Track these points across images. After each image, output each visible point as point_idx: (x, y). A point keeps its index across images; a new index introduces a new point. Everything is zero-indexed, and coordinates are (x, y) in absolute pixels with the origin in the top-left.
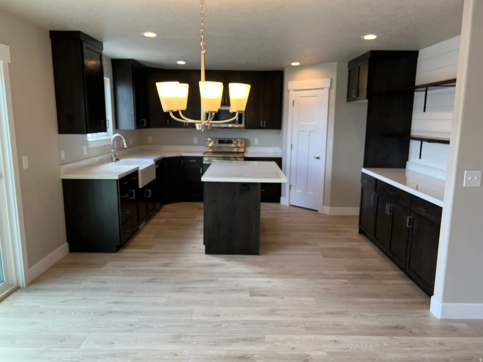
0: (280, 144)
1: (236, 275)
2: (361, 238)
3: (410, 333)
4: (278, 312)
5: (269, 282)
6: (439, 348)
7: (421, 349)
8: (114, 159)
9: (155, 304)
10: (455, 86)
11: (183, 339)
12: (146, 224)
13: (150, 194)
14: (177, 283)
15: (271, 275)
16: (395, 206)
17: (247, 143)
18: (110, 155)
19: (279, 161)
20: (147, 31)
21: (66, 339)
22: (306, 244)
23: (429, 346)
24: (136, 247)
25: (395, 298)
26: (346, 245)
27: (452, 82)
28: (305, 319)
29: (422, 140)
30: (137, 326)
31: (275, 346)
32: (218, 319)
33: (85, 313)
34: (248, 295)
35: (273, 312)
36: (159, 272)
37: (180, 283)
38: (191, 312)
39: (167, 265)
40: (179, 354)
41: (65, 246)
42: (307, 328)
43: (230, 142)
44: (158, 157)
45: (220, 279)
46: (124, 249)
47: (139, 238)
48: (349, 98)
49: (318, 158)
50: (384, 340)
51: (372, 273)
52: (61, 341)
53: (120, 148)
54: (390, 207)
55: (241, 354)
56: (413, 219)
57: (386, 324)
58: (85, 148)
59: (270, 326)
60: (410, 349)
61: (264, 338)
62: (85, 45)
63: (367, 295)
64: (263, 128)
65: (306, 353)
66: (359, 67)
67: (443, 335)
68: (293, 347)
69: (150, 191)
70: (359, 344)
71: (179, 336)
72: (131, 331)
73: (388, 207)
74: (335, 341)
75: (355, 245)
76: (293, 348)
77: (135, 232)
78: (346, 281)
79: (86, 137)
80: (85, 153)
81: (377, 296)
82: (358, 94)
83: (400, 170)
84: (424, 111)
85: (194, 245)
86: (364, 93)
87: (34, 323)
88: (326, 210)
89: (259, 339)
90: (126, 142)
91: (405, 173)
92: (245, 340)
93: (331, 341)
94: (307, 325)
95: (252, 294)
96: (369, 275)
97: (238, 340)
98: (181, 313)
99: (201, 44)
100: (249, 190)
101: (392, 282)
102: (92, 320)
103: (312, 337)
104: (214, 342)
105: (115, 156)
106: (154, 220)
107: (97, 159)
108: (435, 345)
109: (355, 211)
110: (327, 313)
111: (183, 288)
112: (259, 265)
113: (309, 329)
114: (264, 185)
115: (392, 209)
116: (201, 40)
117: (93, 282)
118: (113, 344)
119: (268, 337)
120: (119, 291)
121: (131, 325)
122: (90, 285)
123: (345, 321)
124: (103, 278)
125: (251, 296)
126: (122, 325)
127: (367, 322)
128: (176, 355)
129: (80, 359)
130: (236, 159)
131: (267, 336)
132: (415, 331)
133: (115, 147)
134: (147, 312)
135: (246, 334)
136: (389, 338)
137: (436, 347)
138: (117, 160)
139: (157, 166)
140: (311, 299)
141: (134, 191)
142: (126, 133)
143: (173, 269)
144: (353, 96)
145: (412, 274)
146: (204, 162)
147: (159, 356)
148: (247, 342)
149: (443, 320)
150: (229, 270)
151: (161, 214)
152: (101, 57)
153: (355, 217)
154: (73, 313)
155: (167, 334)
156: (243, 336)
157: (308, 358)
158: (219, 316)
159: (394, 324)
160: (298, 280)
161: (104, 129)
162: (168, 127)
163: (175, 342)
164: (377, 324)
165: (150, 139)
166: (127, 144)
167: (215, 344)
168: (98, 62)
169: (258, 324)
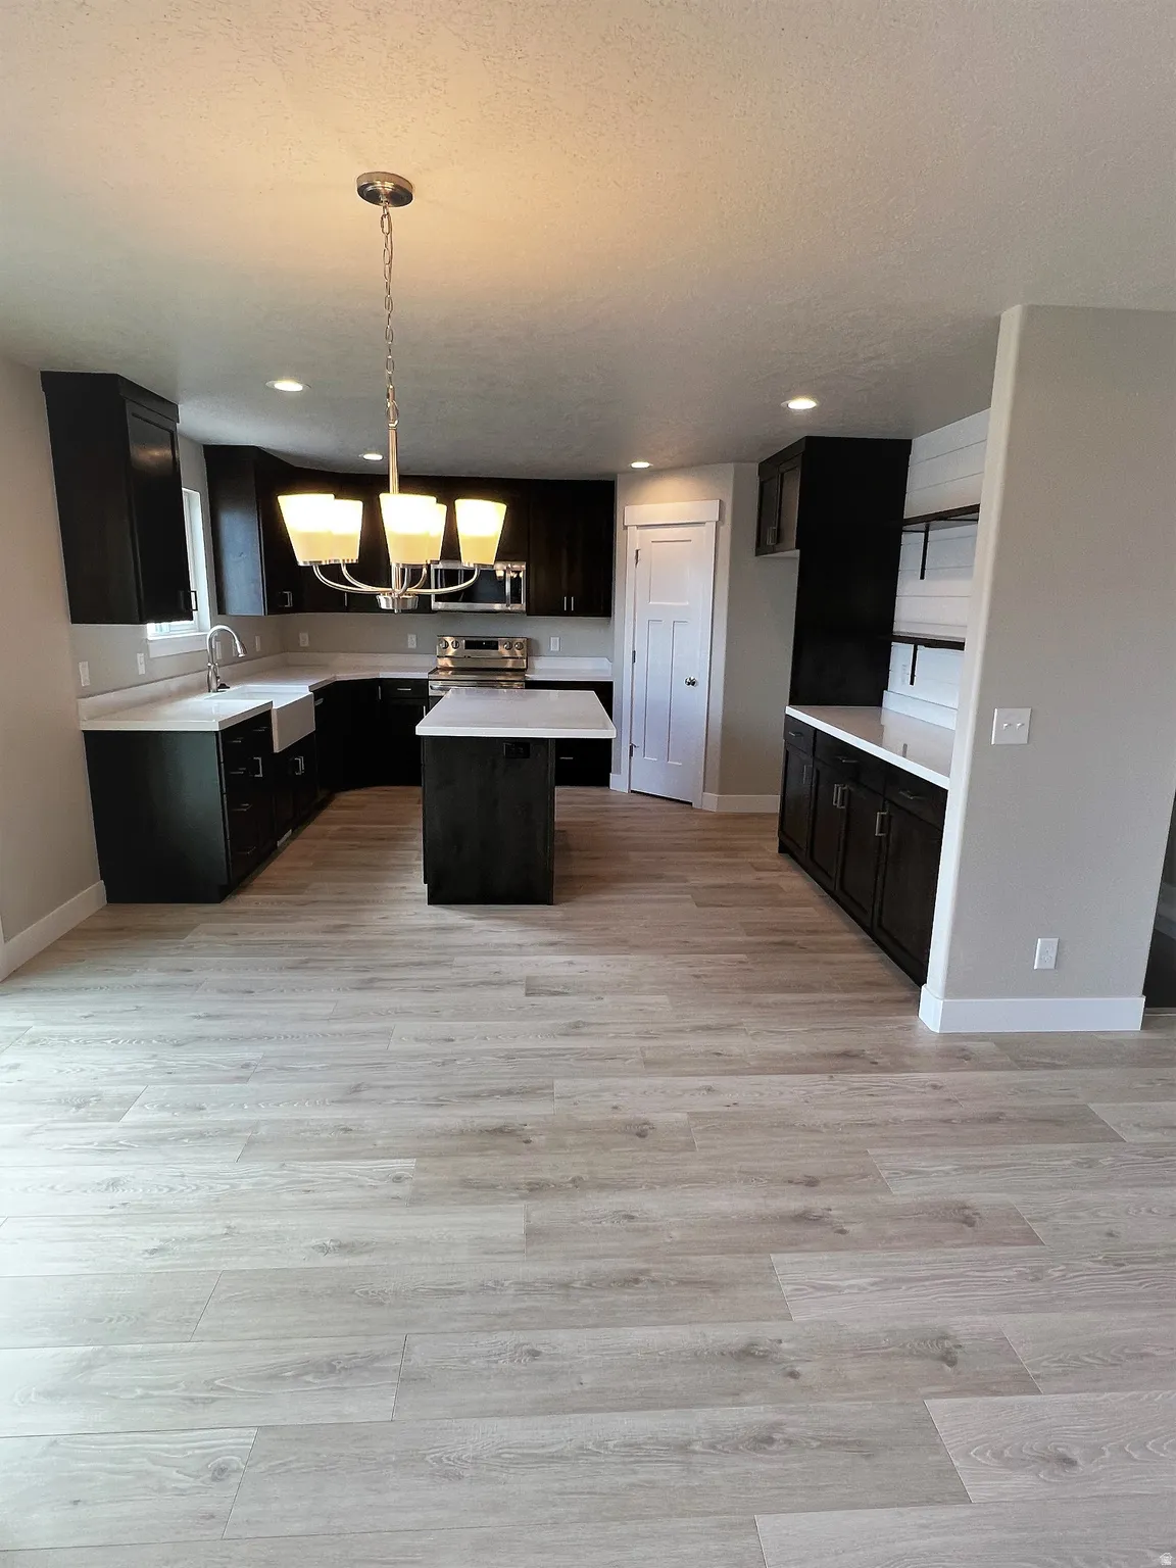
0: (608, 651)
1: (498, 950)
2: (784, 862)
3: (874, 1066)
4: (585, 1030)
5: (571, 963)
6: (933, 1096)
7: (893, 1098)
8: (214, 686)
9: (304, 1018)
10: (977, 520)
11: (365, 1095)
12: (291, 838)
13: (302, 766)
14: (357, 969)
15: (579, 948)
16: (852, 789)
17: (531, 649)
18: (204, 674)
19: (604, 691)
20: (279, 377)
21: (90, 1102)
22: (659, 877)
23: (909, 1092)
24: (266, 889)
25: (846, 991)
26: (749, 878)
27: (970, 513)
28: (647, 1043)
29: (917, 642)
30: (259, 1069)
31: (575, 1104)
32: (448, 1048)
33: (138, 1042)
34: (523, 991)
35: (575, 1029)
36: (319, 944)
37: (366, 970)
38: (387, 1034)
39: (339, 929)
40: (354, 1128)
41: (96, 889)
42: (647, 1063)
43: (493, 645)
44: (321, 679)
45: (459, 960)
46: (238, 893)
47: (275, 869)
48: (761, 548)
49: (692, 683)
50: (817, 1083)
51: (800, 939)
52: (78, 1107)
53: (230, 660)
54: (843, 792)
55: (495, 1123)
56: (890, 817)
57: (824, 1049)
58: (140, 657)
59: (567, 1060)
60: (869, 1099)
61: (552, 1087)
62: (130, 407)
63: (786, 988)
64: (568, 613)
65: (643, 1116)
66: (782, 475)
67: (945, 1069)
68: (615, 1104)
69: (301, 760)
70: (761, 1094)
71: (357, 1089)
72: (246, 1079)
73: (838, 791)
74: (709, 1089)
75: (768, 877)
76: (615, 1108)
77: (266, 853)
78: (742, 957)
79: (144, 632)
80: (142, 670)
81: (808, 988)
82: (779, 537)
83: (869, 710)
84: (922, 577)
85: (402, 885)
86: (792, 535)
87: (15, 1067)
88: (710, 802)
89: (539, 1089)
90: (242, 645)
91: (879, 717)
92: (509, 1092)
93: (699, 1090)
94: (649, 1055)
95: (532, 990)
96: (791, 944)
97: (492, 1094)
98: (364, 1035)
99: (389, 405)
100: (527, 755)
101: (843, 957)
102: (154, 1056)
103: (659, 1081)
104: (436, 1098)
105: (218, 678)
106: (313, 828)
107: (174, 684)
108: (923, 1090)
109: (771, 803)
110: (695, 1029)
111: (371, 980)
112: (549, 925)
113: (651, 1065)
114: (563, 744)
115: (848, 797)
116: (388, 396)
117: (160, 970)
118: (203, 1109)
119: (560, 1085)
120: (221, 991)
121: (246, 1066)
122: (156, 978)
123: (735, 1044)
124: (188, 961)
125: (527, 995)
126: (225, 1068)
127: (784, 1046)
128: (347, 1130)
129: (122, 1145)
130: (510, 684)
131: (556, 1082)
132: (884, 1061)
133: (218, 656)
134: (286, 1037)
135: (512, 1078)
136: (825, 1077)
137: (925, 1093)
138: (223, 686)
139: (321, 701)
140: (663, 999)
141: (260, 759)
142: (242, 624)
143: (352, 937)
144: (770, 542)
145: (884, 939)
146: (431, 693)
147: (308, 1134)
148: (513, 1097)
149: (945, 1036)
150: (482, 939)
151: (329, 813)
152: (172, 439)
153: (772, 815)
154: (109, 1042)
155: (329, 1084)
156: (505, 1085)
157: (645, 1127)
158: (453, 1040)
159: (839, 1048)
160: (635, 958)
161: (186, 613)
162: (347, 610)
163: (348, 1101)
164: (804, 1048)
165: (304, 639)
166: (245, 651)
167: (439, 1103)
168: (169, 452)
169: (541, 1056)
